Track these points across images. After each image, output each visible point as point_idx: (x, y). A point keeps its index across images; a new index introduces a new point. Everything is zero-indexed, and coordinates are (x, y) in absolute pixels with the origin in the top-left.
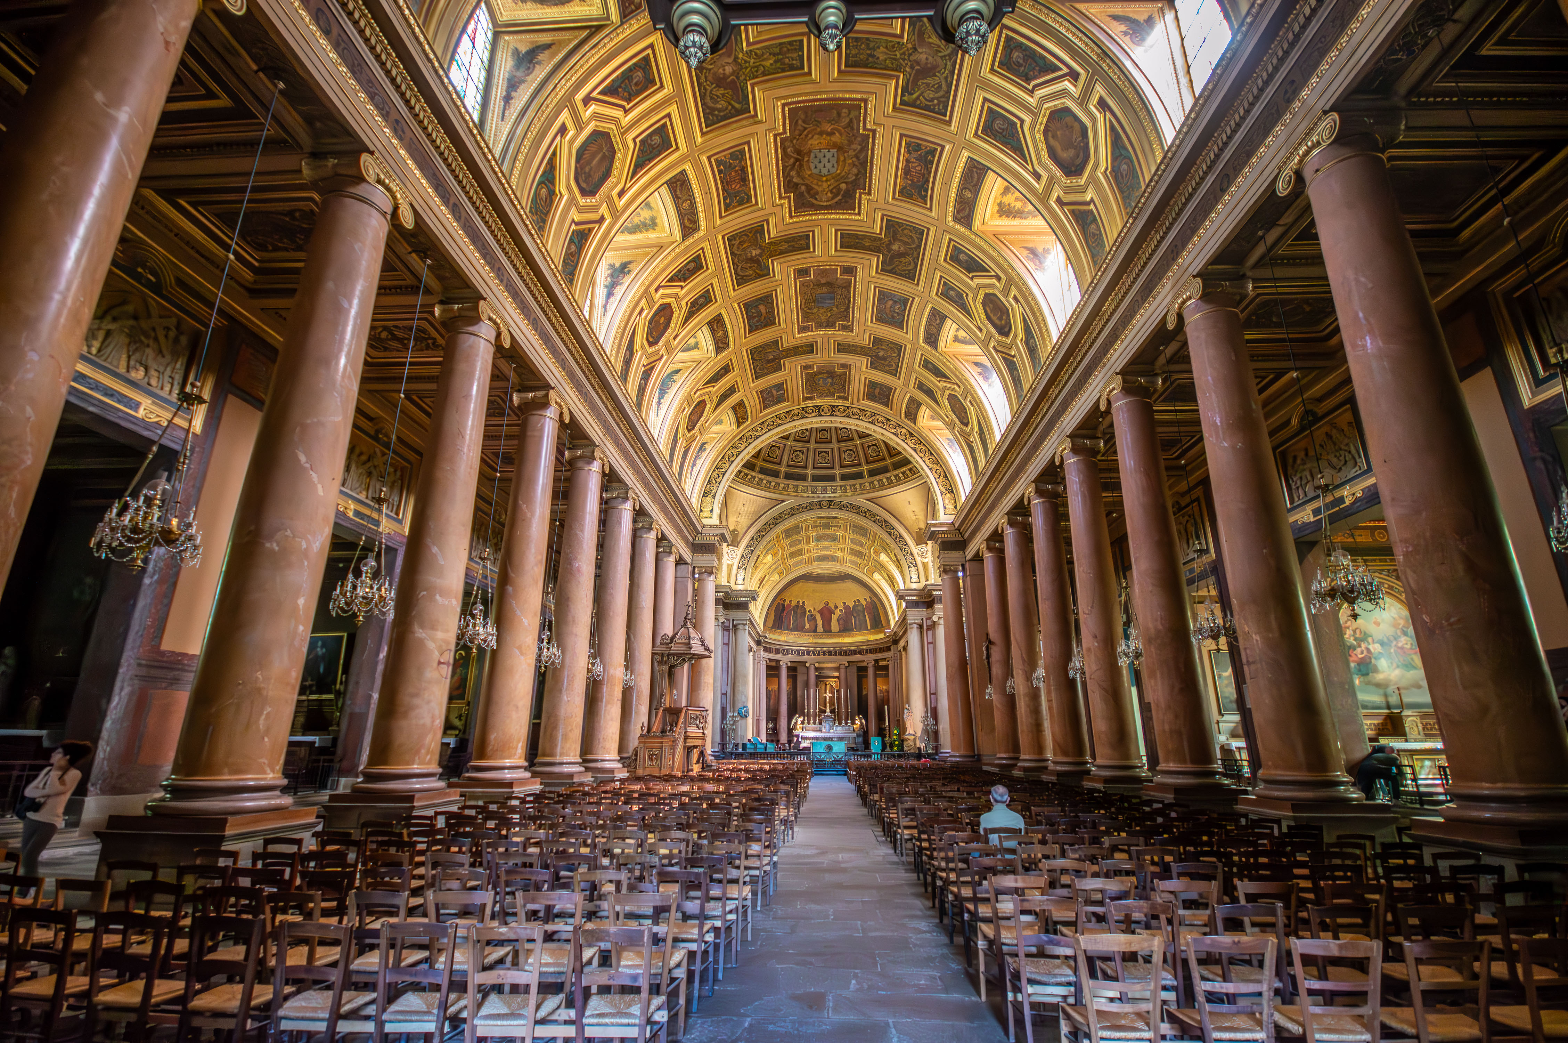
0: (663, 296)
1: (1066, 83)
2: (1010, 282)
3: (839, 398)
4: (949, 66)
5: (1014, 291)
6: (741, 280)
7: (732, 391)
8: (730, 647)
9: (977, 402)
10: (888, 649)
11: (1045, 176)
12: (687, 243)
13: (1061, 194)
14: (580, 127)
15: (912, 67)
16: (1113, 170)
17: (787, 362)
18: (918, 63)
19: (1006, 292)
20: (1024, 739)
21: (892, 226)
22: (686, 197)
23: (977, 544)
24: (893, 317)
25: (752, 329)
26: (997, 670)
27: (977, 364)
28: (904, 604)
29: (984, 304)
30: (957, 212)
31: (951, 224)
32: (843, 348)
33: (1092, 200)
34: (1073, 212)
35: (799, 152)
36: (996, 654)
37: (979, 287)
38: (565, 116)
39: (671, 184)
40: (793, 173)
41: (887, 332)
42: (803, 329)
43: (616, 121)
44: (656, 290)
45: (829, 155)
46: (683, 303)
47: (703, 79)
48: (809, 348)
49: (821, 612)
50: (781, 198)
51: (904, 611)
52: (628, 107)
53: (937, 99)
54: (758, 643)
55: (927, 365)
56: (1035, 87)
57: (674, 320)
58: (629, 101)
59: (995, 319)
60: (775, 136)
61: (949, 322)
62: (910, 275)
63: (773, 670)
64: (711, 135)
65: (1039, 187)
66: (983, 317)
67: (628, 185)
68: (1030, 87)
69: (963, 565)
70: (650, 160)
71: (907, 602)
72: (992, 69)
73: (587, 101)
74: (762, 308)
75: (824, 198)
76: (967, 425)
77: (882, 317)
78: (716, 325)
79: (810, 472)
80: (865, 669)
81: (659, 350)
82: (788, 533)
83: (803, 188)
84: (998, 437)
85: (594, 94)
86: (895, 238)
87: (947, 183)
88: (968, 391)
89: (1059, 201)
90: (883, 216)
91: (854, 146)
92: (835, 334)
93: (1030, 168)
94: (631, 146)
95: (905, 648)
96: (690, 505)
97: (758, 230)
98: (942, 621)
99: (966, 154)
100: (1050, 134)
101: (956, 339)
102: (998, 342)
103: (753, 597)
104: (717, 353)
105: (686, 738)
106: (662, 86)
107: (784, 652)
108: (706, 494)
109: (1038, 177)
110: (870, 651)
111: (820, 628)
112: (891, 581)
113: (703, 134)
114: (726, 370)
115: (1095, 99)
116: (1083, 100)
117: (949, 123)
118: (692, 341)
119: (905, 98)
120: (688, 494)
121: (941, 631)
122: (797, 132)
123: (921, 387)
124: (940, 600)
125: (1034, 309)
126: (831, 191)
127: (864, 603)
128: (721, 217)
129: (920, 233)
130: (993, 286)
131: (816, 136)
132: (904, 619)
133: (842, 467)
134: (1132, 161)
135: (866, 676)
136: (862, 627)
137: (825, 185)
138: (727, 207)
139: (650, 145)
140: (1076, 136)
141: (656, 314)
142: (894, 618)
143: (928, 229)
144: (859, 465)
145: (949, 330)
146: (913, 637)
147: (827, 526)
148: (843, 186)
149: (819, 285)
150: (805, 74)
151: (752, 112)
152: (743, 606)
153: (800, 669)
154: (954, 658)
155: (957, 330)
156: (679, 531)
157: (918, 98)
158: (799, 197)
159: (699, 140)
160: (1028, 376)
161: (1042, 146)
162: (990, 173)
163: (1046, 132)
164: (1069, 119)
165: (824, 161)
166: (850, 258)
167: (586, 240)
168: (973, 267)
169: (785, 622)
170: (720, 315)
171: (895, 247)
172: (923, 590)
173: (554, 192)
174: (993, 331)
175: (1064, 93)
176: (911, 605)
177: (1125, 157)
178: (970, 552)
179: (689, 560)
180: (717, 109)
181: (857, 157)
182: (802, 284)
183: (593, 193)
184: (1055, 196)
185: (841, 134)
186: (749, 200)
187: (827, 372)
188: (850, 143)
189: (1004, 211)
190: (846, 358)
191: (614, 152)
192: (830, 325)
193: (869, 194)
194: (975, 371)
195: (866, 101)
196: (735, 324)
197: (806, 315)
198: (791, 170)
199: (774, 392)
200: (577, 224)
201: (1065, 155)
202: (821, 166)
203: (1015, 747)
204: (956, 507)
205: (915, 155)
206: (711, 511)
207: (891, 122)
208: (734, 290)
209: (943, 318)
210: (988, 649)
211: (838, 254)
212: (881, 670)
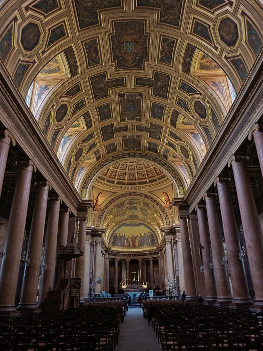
0: (63, 101)
1: (228, 7)
2: (206, 95)
3: (137, 150)
4: (179, 5)
5: (207, 99)
6: (97, 98)
7: (94, 145)
8: (93, 253)
9: (192, 148)
10: (158, 253)
11: (219, 48)
12: (73, 79)
13: (227, 54)
14: (24, 19)
15: (164, 6)
16: (249, 40)
17: (116, 135)
18: (167, 4)
19: (204, 100)
20: (219, 288)
21: (157, 74)
22: (72, 58)
23: (194, 206)
24: (158, 115)
25: (102, 119)
26: (205, 259)
27: (191, 133)
28: (164, 234)
29: (195, 106)
30: (183, 67)
31: (181, 73)
32: (139, 129)
33: (240, 54)
34: (232, 61)
35: (119, 42)
36: (204, 252)
37: (193, 99)
38: (16, 13)
39: (65, 51)
40: (117, 52)
41: (156, 121)
42: (122, 120)
43: (40, 20)
44: (60, 98)
45: (131, 44)
46: (72, 105)
47: (78, 7)
48: (125, 129)
49: (131, 238)
50: (112, 62)
51: (164, 236)
52: (46, 15)
53: (175, 19)
54: (106, 252)
55: (172, 134)
56: (214, 11)
57: (68, 112)
58: (46, 13)
59: (199, 111)
60: (109, 34)
61: (180, 115)
62: (165, 96)
63: (112, 263)
64: (82, 32)
65: (217, 53)
66: (194, 112)
67: (46, 49)
68: (212, 11)
69: (188, 216)
70: (56, 40)
71: (165, 233)
72: (197, 5)
73: (27, 8)
74: (105, 110)
75: (130, 63)
76: (188, 158)
77: (154, 115)
78: (86, 116)
79: (126, 181)
80: (149, 261)
81: (62, 124)
82: (118, 206)
83: (121, 58)
84: (201, 161)
85: (30, 6)
86: (159, 81)
87: (179, 55)
88: (189, 144)
89: (226, 57)
90: (153, 71)
91: (141, 40)
92: (135, 123)
93: (213, 45)
94: (47, 32)
95: (165, 253)
96: (77, 192)
97: (103, 76)
98: (180, 240)
99: (187, 42)
100: (221, 30)
101: (183, 123)
102: (201, 121)
103: (104, 232)
104: (87, 129)
105: (70, 292)
106: (61, 8)
107: (116, 255)
108: (83, 188)
109: (216, 48)
110: (151, 254)
111: (131, 245)
112: (159, 225)
113: (79, 31)
114: (91, 136)
115: (240, 12)
116: (235, 13)
117: (180, 29)
118: (76, 123)
119: (162, 19)
120: (76, 188)
121: (180, 244)
122: (118, 34)
123: (169, 144)
124: (179, 232)
125: (217, 106)
126: (133, 60)
127: (148, 234)
128: (87, 69)
129: (168, 77)
130: (198, 98)
131: (126, 36)
132: (165, 240)
133: (139, 179)
134: (257, 34)
135: (150, 265)
136: (148, 245)
137: (130, 57)
138: (90, 65)
139: (56, 33)
140: (232, 29)
141: (59, 108)
142: (160, 239)
143: (172, 76)
144: (145, 178)
145: (180, 119)
146: (168, 247)
147: (134, 203)
148: (137, 57)
149: (129, 101)
150: (121, 8)
151: (99, 23)
152: (100, 236)
153: (123, 262)
154: (186, 255)
155: (184, 119)
156: (71, 202)
157: (167, 19)
158: (119, 62)
159: (77, 33)
160: (214, 133)
161: (218, 35)
162: (197, 50)
163: (219, 30)
164: (229, 23)
165: (130, 46)
166: (140, 89)
167: (27, 70)
168: (190, 90)
169: (117, 243)
170: (88, 112)
171: (159, 84)
172: (171, 228)
173: (11, 45)
174: (199, 117)
175: (227, 11)
176: (167, 234)
177: (254, 34)
178: (191, 210)
179: (76, 215)
180: (85, 21)
181: (142, 45)
182: (122, 101)
183: (30, 50)
184: (224, 55)
185: (136, 35)
186: (99, 62)
187: (132, 139)
188: (140, 39)
189: (202, 67)
190: (139, 133)
191: (40, 34)
192: (133, 119)
193: (148, 61)
194: (191, 136)
195: (146, 21)
196: (94, 116)
197: (123, 114)
198: (116, 50)
199: (111, 147)
200: (22, 61)
201: (227, 38)
202: (128, 49)
203: (215, 293)
204: (184, 192)
205: (166, 43)
206: (86, 194)
207: (156, 29)
208: (94, 102)
209: (178, 114)
210: (201, 250)
211: (136, 87)
212: (156, 262)
